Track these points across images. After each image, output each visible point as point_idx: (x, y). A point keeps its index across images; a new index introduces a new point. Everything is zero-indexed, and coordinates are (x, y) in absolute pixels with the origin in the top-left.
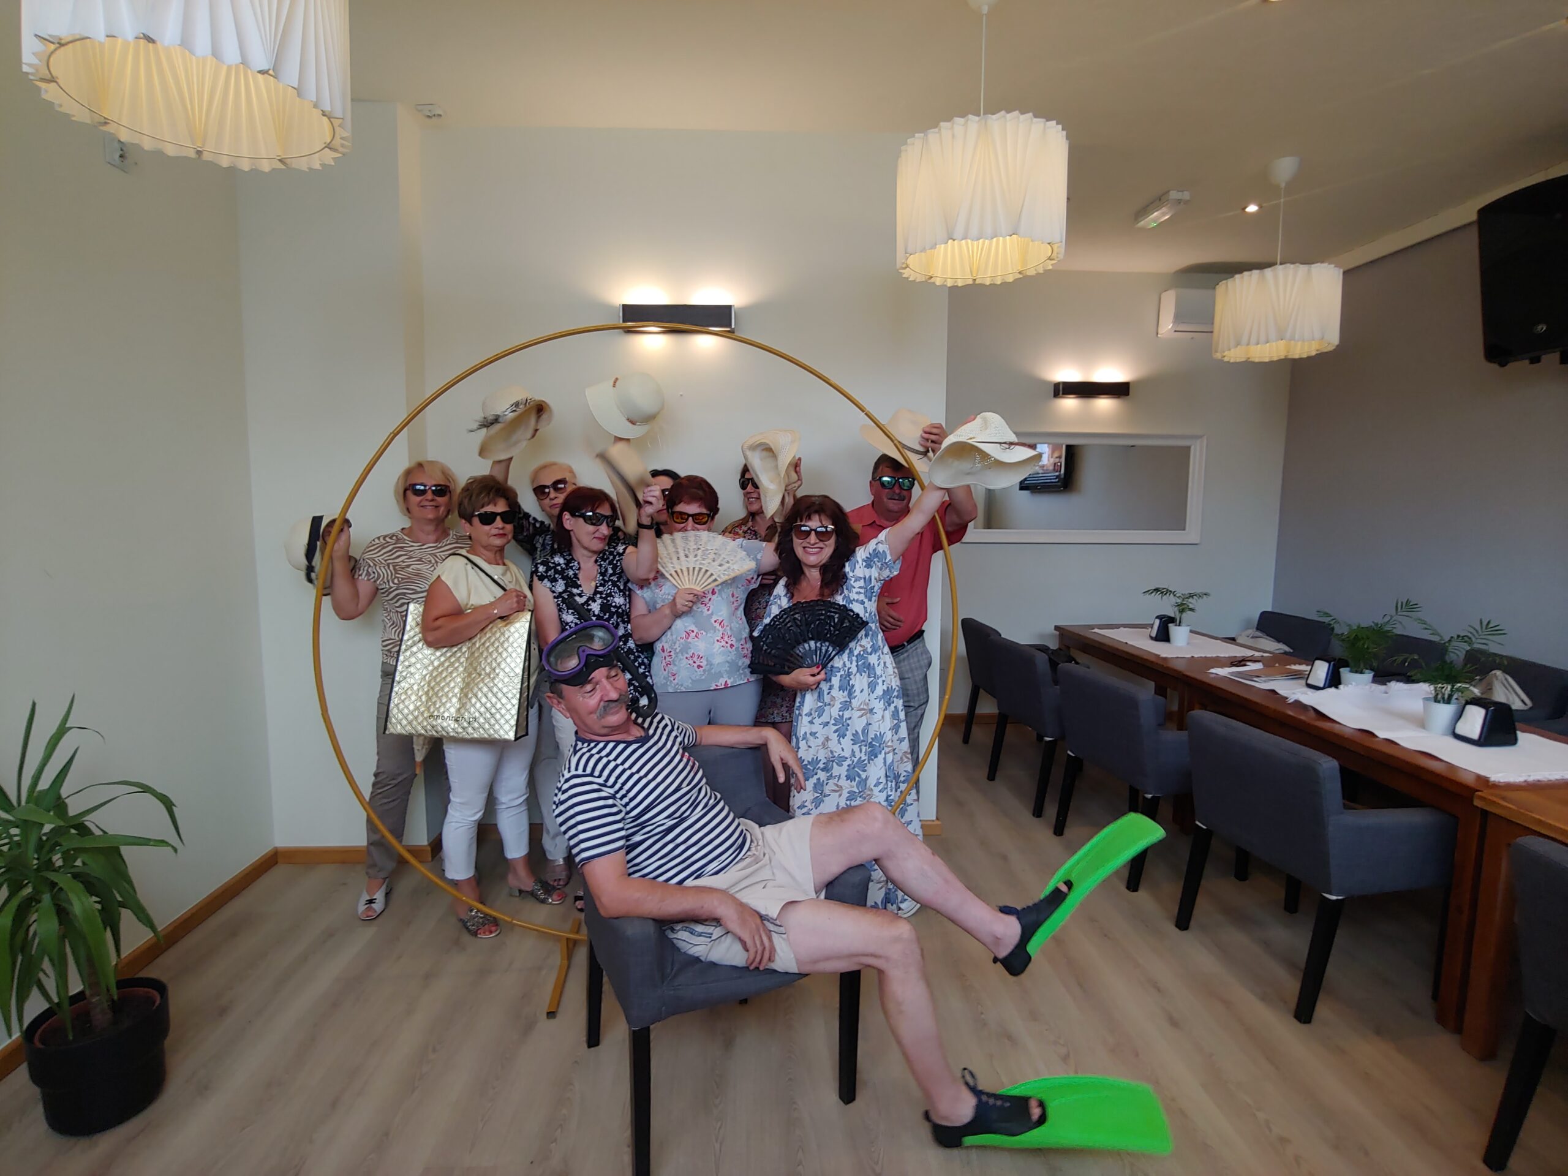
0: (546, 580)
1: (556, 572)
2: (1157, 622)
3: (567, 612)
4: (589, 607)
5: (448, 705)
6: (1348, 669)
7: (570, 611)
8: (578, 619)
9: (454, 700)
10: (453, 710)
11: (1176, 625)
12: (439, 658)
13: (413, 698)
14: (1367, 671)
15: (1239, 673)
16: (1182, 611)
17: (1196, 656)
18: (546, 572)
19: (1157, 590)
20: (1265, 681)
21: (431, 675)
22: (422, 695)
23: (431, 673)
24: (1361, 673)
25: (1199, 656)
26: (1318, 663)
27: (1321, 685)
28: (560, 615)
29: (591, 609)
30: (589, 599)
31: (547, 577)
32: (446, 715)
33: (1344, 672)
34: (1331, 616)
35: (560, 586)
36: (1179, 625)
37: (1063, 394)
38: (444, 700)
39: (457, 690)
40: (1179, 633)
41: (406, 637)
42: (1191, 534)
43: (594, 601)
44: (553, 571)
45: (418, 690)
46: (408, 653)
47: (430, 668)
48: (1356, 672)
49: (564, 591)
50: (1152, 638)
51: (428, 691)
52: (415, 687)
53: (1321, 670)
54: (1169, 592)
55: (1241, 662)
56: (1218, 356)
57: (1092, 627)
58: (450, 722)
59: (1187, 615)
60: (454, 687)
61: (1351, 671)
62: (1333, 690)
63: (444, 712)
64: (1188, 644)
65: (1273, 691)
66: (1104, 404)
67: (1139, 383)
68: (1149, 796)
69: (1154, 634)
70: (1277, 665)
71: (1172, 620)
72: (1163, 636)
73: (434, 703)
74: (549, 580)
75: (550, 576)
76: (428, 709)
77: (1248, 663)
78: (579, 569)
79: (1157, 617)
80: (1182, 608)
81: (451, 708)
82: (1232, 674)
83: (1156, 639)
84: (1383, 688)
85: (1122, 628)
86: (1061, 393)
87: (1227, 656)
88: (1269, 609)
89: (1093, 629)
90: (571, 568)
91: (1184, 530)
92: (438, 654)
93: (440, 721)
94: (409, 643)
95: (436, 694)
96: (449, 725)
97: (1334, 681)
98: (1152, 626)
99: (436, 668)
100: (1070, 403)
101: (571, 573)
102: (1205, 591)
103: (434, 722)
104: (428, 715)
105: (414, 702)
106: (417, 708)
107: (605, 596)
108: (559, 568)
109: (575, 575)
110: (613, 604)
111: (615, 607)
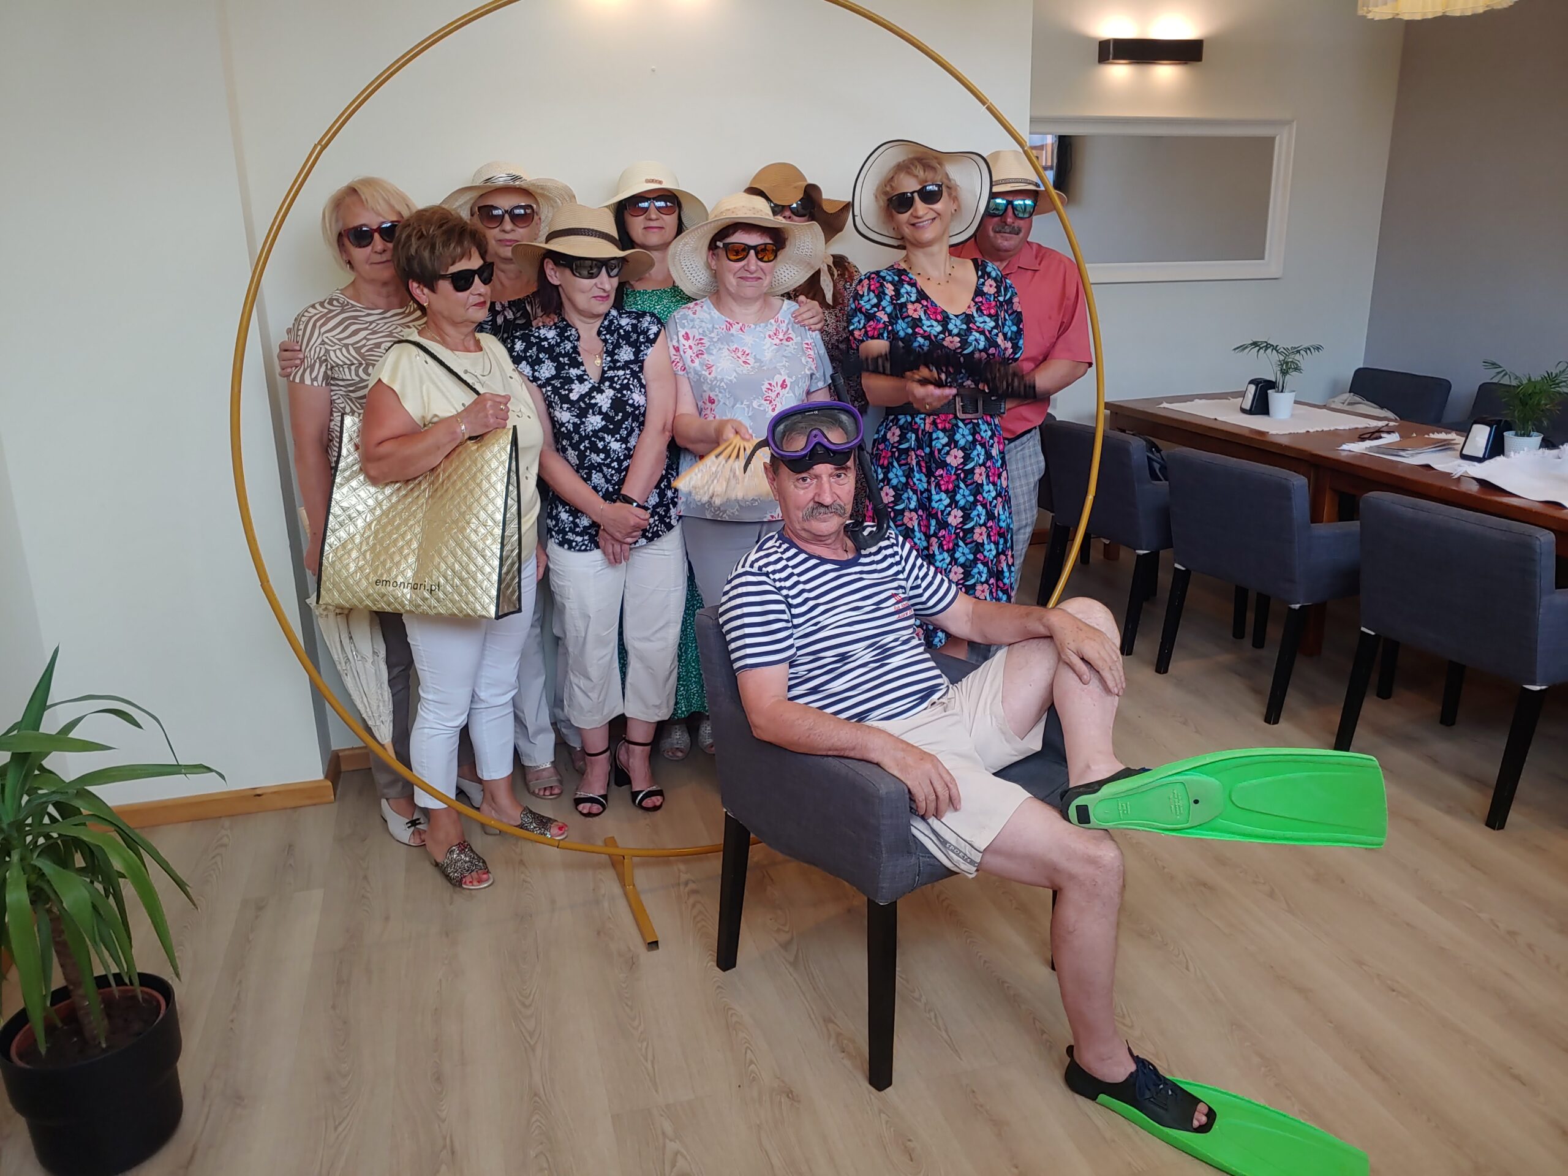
0: (524, 362)
1: (541, 349)
2: (1252, 388)
3: (561, 408)
4: (593, 401)
5: (403, 565)
6: (1513, 432)
7: (565, 406)
8: (577, 416)
9: (412, 559)
10: (409, 573)
11: (1278, 392)
12: (389, 497)
13: (354, 554)
14: (1535, 433)
15: (1378, 447)
16: (1284, 373)
17: (1311, 430)
18: (525, 351)
19: (1255, 344)
20: (1412, 455)
21: (379, 522)
22: (366, 551)
23: (379, 520)
24: (1529, 436)
25: (1315, 430)
26: (1476, 427)
27: (1481, 455)
28: (550, 414)
29: (596, 404)
30: (593, 389)
31: (525, 358)
32: (400, 580)
33: (1509, 435)
34: (1500, 367)
35: (547, 370)
36: (1282, 392)
37: (1114, 58)
38: (397, 558)
39: (415, 545)
40: (1281, 403)
41: (342, 465)
42: (1272, 264)
43: (602, 392)
44: (535, 349)
45: (361, 543)
46: (345, 490)
47: (378, 512)
48: (1523, 435)
49: (553, 378)
50: (1243, 411)
51: (374, 544)
52: (357, 540)
53: (1481, 435)
54: (1268, 346)
55: (1375, 434)
56: (1360, 13)
57: (1160, 400)
58: (405, 591)
59: (1292, 377)
60: (411, 540)
61: (1516, 435)
62: (1499, 459)
63: (396, 576)
64: (1292, 415)
65: (1428, 467)
66: (1165, 73)
67: (1221, 40)
68: (1297, 606)
69: (1247, 405)
70: (1414, 435)
71: (1271, 385)
72: (1261, 406)
73: (384, 563)
74: (528, 363)
75: (531, 356)
76: (375, 571)
77: (1383, 435)
78: (578, 339)
79: (1251, 382)
80: (1287, 368)
81: (407, 572)
82: (1371, 448)
83: (1250, 412)
84: (1555, 452)
85: (1197, 400)
86: (1111, 56)
87: (1347, 428)
88: (1361, 366)
89: (1162, 403)
90: (568, 338)
91: (1262, 258)
92: (388, 491)
93: (391, 589)
94: (347, 473)
95: (387, 549)
96: (403, 595)
97: (1496, 448)
98: (1242, 394)
99: (385, 513)
100: (1120, 72)
101: (569, 346)
102: (1316, 343)
103: (383, 590)
104: (375, 579)
105: (354, 560)
106: (360, 569)
107: (618, 387)
108: (545, 344)
109: (575, 348)
110: (631, 402)
111: (632, 405)
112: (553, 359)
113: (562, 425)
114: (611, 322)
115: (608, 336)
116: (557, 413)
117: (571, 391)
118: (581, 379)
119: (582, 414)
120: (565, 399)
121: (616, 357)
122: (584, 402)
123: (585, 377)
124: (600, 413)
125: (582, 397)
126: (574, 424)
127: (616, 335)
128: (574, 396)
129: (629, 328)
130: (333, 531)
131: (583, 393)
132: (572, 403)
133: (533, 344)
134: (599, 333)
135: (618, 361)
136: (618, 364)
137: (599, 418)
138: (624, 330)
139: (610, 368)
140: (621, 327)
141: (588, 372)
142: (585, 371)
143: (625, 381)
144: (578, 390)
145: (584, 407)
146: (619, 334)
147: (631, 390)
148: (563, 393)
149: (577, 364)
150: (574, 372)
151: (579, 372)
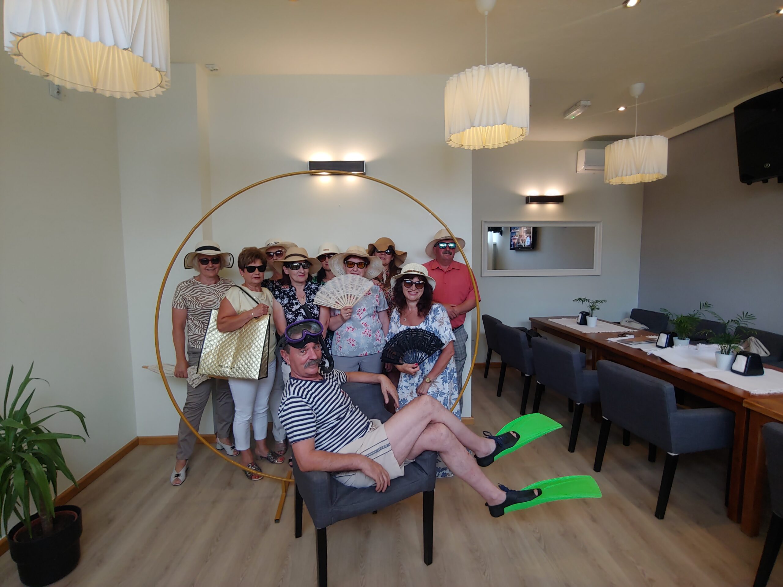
0: (279, 298)
1: (285, 294)
2: (581, 315)
3: (289, 313)
4: (300, 311)
5: (228, 361)
6: (677, 338)
7: (290, 313)
8: (294, 316)
9: (231, 358)
10: (230, 363)
11: (590, 317)
12: (225, 337)
13: (211, 357)
14: (686, 338)
15: (622, 340)
16: (593, 310)
17: (600, 332)
18: (279, 294)
19: (580, 299)
20: (635, 344)
21: (221, 345)
22: (215, 355)
23: (221, 344)
24: (684, 339)
25: (602, 332)
26: (662, 335)
27: (664, 346)
28: (285, 316)
29: (301, 312)
30: (300, 307)
31: (279, 297)
32: (226, 365)
33: (675, 339)
34: (668, 311)
35: (286, 301)
36: (592, 317)
37: (531, 202)
38: (226, 358)
39: (232, 353)
40: (592, 321)
41: (210, 326)
42: (596, 270)
44: (282, 294)
46: (210, 334)
47: (221, 342)
48: (681, 339)
49: (287, 303)
50: (578, 323)
51: (219, 353)
52: (213, 352)
53: (663, 338)
54: (585, 300)
55: (623, 335)
56: (607, 182)
57: (548, 318)
58: (228, 369)
59: (595, 312)
60: (231, 352)
61: (678, 339)
62: (669, 349)
63: (225, 364)
64: (596, 326)
65: (640, 349)
66: (551, 207)
67: (569, 195)
68: (579, 404)
69: (579, 321)
70: (641, 336)
71: (588, 314)
72: (584, 322)
73: (221, 360)
74: (280, 298)
75: (281, 296)
76: (218, 362)
77: (627, 335)
78: (296, 291)
79: (580, 313)
80: (593, 308)
82: (619, 341)
83: (581, 323)
84: (695, 347)
85: (563, 319)
86: (529, 201)
87: (616, 332)
88: (637, 308)
89: (549, 319)
90: (292, 291)
91: (593, 269)
92: (225, 335)
93: (223, 368)
94: (211, 329)
95: (222, 355)
96: (227, 371)
97: (670, 343)
98: (578, 317)
99: (223, 342)
100: (534, 207)
101: (292, 294)
102: (604, 299)
103: (220, 369)
104: (218, 365)
105: (211, 359)
106: (213, 362)
107: (309, 307)
108: (286, 292)
109: (294, 294)
110: (313, 313)
111: (314, 314)
112: (288, 297)
113: (289, 319)
114: (308, 286)
115: (307, 291)
116: (287, 316)
117: (293, 308)
118: (297, 304)
119: (296, 316)
120: (291, 310)
121: (310, 298)
122: (297, 312)
123: (298, 303)
124: (303, 315)
125: (296, 310)
126: (293, 319)
127: (310, 291)
128: (294, 310)
129: (315, 289)
130: (205, 349)
131: (297, 309)
132: (293, 312)
133: (282, 292)
134: (304, 290)
135: (310, 300)
136: (310, 301)
137: (302, 317)
138: (313, 289)
139: (308, 302)
140: (312, 288)
141: (299, 301)
142: (298, 301)
143: (312, 306)
144: (296, 307)
145: (297, 314)
146: (311, 290)
147: (314, 309)
148: (290, 308)
149: (295, 299)
150: (294, 301)
151: (296, 301)
